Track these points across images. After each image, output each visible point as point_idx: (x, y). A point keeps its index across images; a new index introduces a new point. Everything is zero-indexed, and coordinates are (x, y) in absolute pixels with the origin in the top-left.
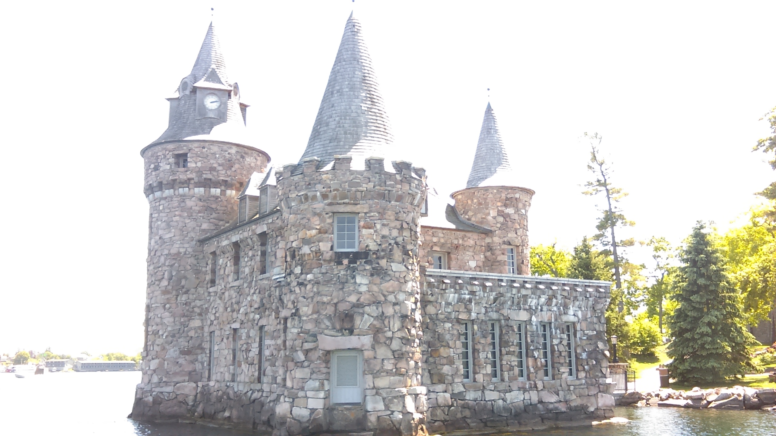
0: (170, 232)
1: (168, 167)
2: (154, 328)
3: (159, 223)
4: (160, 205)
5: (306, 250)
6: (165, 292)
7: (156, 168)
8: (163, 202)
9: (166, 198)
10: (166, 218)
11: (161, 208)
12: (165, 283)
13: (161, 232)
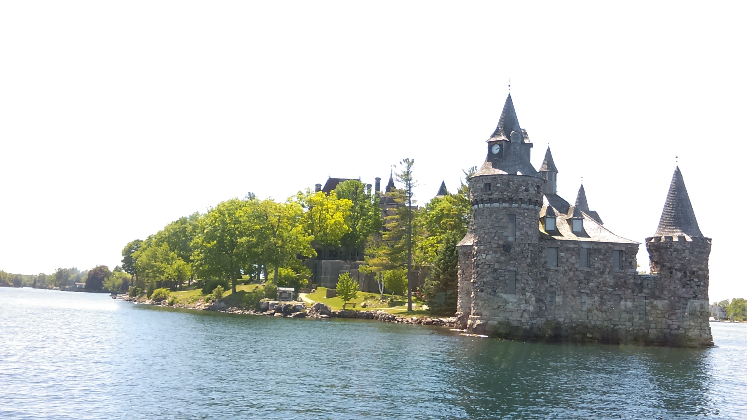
0: (531, 230)
1: (534, 192)
2: (522, 285)
3: (524, 223)
4: (524, 212)
5: (700, 272)
6: (529, 265)
7: (527, 190)
8: (525, 211)
9: (528, 209)
10: (529, 222)
11: (526, 214)
12: (529, 260)
13: (525, 229)
